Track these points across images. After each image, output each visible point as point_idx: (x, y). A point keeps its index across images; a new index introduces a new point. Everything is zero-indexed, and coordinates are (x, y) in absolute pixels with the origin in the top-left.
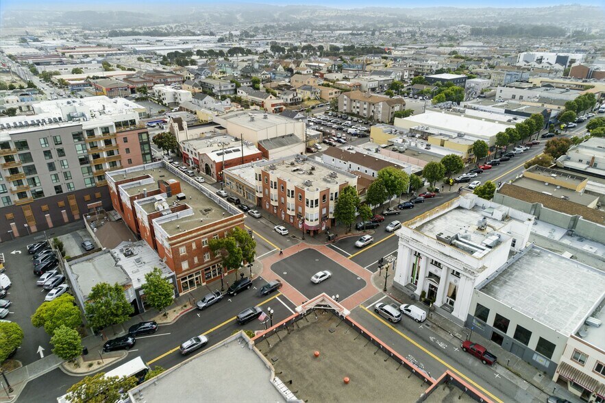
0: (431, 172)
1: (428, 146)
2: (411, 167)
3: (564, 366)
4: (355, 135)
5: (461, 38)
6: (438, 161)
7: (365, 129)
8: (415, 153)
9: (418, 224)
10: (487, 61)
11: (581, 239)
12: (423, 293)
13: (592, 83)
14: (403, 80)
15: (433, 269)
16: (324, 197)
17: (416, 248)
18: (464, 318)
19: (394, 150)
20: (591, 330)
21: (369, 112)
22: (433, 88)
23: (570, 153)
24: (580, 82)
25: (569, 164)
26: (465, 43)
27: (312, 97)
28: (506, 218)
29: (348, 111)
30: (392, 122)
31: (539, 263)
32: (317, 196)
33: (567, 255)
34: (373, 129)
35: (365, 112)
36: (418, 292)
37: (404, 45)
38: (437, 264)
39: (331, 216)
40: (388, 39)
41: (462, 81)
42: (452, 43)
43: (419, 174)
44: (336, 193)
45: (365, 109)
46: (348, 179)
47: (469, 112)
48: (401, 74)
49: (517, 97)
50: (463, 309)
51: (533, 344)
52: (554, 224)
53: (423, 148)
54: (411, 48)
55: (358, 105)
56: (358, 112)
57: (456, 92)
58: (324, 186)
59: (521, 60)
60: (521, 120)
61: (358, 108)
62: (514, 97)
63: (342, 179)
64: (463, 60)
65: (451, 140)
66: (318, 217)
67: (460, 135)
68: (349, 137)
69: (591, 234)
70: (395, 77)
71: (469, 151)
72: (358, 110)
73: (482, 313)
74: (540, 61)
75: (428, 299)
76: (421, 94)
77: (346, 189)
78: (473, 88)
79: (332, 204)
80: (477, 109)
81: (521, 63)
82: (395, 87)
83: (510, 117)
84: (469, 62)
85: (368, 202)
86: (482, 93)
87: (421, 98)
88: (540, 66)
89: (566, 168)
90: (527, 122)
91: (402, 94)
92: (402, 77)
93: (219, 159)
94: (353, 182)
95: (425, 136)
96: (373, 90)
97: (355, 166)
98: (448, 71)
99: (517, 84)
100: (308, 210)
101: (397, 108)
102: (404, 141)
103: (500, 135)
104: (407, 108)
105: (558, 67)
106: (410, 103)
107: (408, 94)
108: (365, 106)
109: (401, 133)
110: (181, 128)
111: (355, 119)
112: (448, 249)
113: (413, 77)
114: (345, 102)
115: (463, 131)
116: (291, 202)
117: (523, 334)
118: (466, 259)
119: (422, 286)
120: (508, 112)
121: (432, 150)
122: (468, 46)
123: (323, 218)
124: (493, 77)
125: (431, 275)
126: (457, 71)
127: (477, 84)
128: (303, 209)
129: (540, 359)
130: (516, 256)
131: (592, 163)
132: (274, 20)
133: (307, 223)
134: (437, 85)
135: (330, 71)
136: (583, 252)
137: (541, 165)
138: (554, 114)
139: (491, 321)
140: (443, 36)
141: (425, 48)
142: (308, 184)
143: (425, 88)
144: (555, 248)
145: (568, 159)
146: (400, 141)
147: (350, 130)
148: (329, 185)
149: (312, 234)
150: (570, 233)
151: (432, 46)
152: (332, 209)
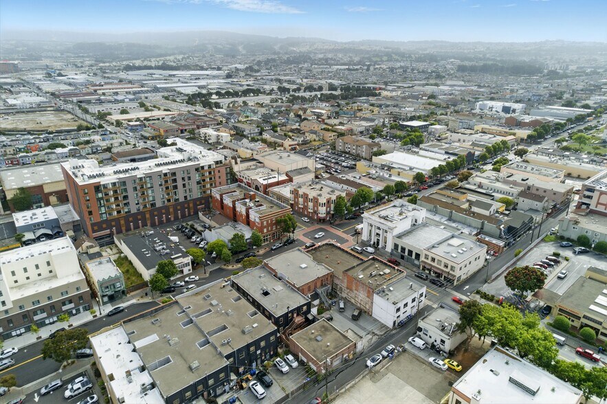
0: (387, 190)
1: (390, 175)
2: (376, 187)
3: (422, 261)
4: (347, 167)
5: (448, 75)
6: (393, 184)
7: (354, 163)
8: (381, 179)
9: (372, 212)
10: (453, 107)
11: (454, 221)
12: (374, 243)
13: (516, 131)
14: (384, 125)
15: (378, 231)
16: (328, 202)
17: (370, 222)
18: (390, 251)
19: (370, 178)
20: (434, 249)
21: (356, 151)
22: (402, 133)
23: (470, 180)
24: (507, 130)
25: (467, 186)
26: (449, 82)
27: (317, 139)
28: (414, 210)
29: (342, 150)
30: (370, 160)
31: (426, 229)
32: (325, 201)
33: (442, 227)
34: (358, 163)
35: (354, 151)
36: (372, 243)
37: (395, 82)
38: (379, 228)
39: (332, 212)
40: (381, 75)
41: (426, 127)
42: (438, 82)
43: (381, 191)
44: (335, 200)
45: (354, 149)
46: (340, 193)
47: (422, 152)
48: (382, 120)
49: (462, 140)
50: (389, 248)
51: (414, 257)
52: (443, 215)
53: (387, 176)
54: (399, 87)
55: (349, 146)
57: (417, 137)
58: (328, 196)
59: (478, 107)
60: (452, 158)
61: (349, 148)
62: (459, 140)
63: (337, 193)
64: (433, 107)
65: (404, 172)
66: (325, 212)
67: (411, 169)
68: (343, 169)
69: (458, 219)
70: (379, 122)
71: (414, 178)
72: (349, 150)
73: (396, 246)
74: (491, 108)
75: (376, 245)
76: (395, 137)
77: (339, 197)
78: (434, 132)
79: (332, 206)
80: (428, 151)
81: (477, 111)
82: (377, 132)
83: (446, 156)
84: (437, 109)
85: (352, 206)
86: (439, 137)
87: (395, 140)
88: (490, 113)
89: (465, 189)
90: (454, 161)
91: (381, 136)
92: (384, 122)
93: (265, 182)
94: (344, 195)
95: (390, 168)
96: (361, 132)
97: (345, 187)
98: (419, 118)
99: (463, 130)
101: (375, 149)
102: (376, 172)
103: (434, 168)
104: (382, 149)
105: (503, 114)
106: (384, 144)
107: (386, 136)
108: (354, 147)
109: (376, 167)
110: (236, 163)
111: (347, 156)
112: (382, 221)
113: (392, 122)
114: (340, 144)
115: (413, 165)
116: (311, 204)
117: (410, 252)
118: (389, 224)
119: (374, 239)
120: (447, 153)
121: (393, 178)
122: (451, 86)
123: (328, 213)
124: (450, 123)
125: (377, 234)
126: (424, 118)
127: (436, 129)
128: (318, 208)
129: (416, 262)
130: (416, 227)
131: (480, 186)
132: (275, 53)
133: (319, 215)
134: (407, 131)
135: (329, 118)
136: (451, 226)
137: (450, 187)
138: (477, 153)
139: (399, 250)
140: (432, 72)
141: (412, 87)
142: (320, 195)
143: (399, 133)
144: (438, 224)
145: (469, 183)
146: (374, 172)
147: (344, 164)
148: (331, 196)
149: (322, 221)
150: (450, 219)
151: (419, 85)
152: (332, 208)
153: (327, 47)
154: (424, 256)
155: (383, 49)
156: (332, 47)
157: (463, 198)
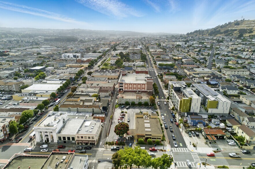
0: (40, 107)
1: (37, 98)
2: (32, 107)
3: (77, 140)
4: (6, 99)
5: (41, 43)
6: (41, 103)
7: (10, 96)
8: (33, 101)
9: (38, 124)
10: (52, 58)
11: (80, 112)
12: (45, 141)
13: (83, 65)
14: (20, 71)
15: (46, 134)
16: (4, 128)
17: (39, 130)
18: (56, 142)
19: (25, 102)
20: (80, 131)
21: (9, 89)
22: (33, 74)
23: (77, 90)
24: (80, 65)
25: (77, 93)
26: (43, 46)
28: (61, 114)
30: (20, 92)
31: (71, 122)
33: (77, 118)
34: (13, 96)
35: (7, 89)
36: (44, 141)
37: (14, 48)
38: (46, 132)
39: (8, 133)
40: (5, 45)
41: (43, 69)
42: (37, 46)
43: (36, 109)
44: (8, 125)
45: (7, 88)
46: (11, 119)
47: (48, 82)
48: (18, 69)
49: (63, 72)
50: (56, 140)
51: (71, 139)
52: (74, 111)
53: (35, 99)
54: (18, 50)
55: (3, 87)
56: (4, 90)
57: (42, 74)
58: (2, 124)
59: (63, 57)
60: (64, 82)
62: (62, 72)
63: (8, 120)
64: (43, 59)
65: (44, 94)
66: (3, 135)
67: (47, 92)
68: (3, 101)
69: (81, 111)
70: (16, 70)
71: (51, 96)
73: (60, 138)
74: (69, 57)
75: (47, 142)
76: (29, 76)
77: (11, 122)
78: (48, 71)
79: (8, 129)
80: (51, 80)
81: (63, 58)
82: (17, 75)
83: (61, 81)
84: (45, 59)
85: (21, 123)
86: (52, 72)
87: (30, 78)
88: (69, 58)
89: (77, 95)
90: (66, 83)
91: (21, 77)
92: (19, 70)
94: (13, 119)
95: (35, 94)
96: (7, 77)
97: (11, 113)
98: (38, 65)
99: (62, 68)
101: (21, 85)
102: (28, 98)
103: (58, 89)
104: (25, 84)
105: (74, 58)
106: (26, 81)
107: (24, 77)
108: (7, 87)
109: (26, 95)
111: (3, 92)
112: (48, 128)
113: (24, 69)
115: (47, 90)
117: (69, 138)
118: (52, 128)
119: (45, 139)
120: (60, 80)
121: (39, 99)
122: (45, 48)
123: (5, 135)
124: (54, 65)
125: (46, 135)
126: (41, 65)
127: (49, 69)
129: (73, 142)
130: (65, 123)
131: (82, 92)
134: (35, 72)
136: (80, 116)
137: (70, 96)
138: (73, 77)
139: (62, 139)
140: (33, 42)
141: (25, 49)
143: (31, 74)
144: (74, 117)
145: (77, 92)
146: (26, 98)
147: (2, 98)
148: (4, 123)
149: (2, 141)
150: (78, 112)
151: (29, 48)
152: (8, 131)
154: (77, 137)
157: (79, 100)
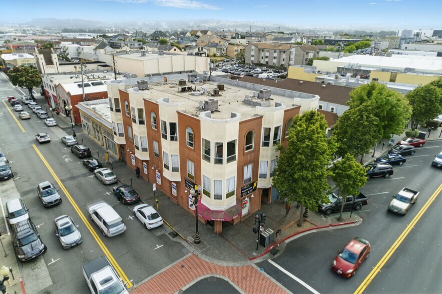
16: (249, 138)
21: (279, 62)
22: (335, 48)
27: (218, 54)
29: (256, 62)
32: (231, 132)
34: (291, 69)
35: (275, 61)
39: (262, 184)
44: (277, 129)
45: (275, 58)
55: (267, 54)
56: (267, 62)
58: (248, 113)
61: (267, 57)
66: (233, 186)
70: (295, 42)
72: (267, 60)
74: (416, 35)
79: (267, 157)
93: (76, 91)
100: (208, 169)
101: (311, 55)
104: (321, 57)
110: (49, 62)
111: (265, 68)
114: (253, 53)
116: (170, 149)
123: (246, 188)
128: (198, 168)
133: (205, 201)
134: (340, 45)
142: (210, 107)
143: (329, 47)
148: (259, 110)
152: (265, 167)
153: (230, 24)
155: (272, 26)
156: (234, 24)
